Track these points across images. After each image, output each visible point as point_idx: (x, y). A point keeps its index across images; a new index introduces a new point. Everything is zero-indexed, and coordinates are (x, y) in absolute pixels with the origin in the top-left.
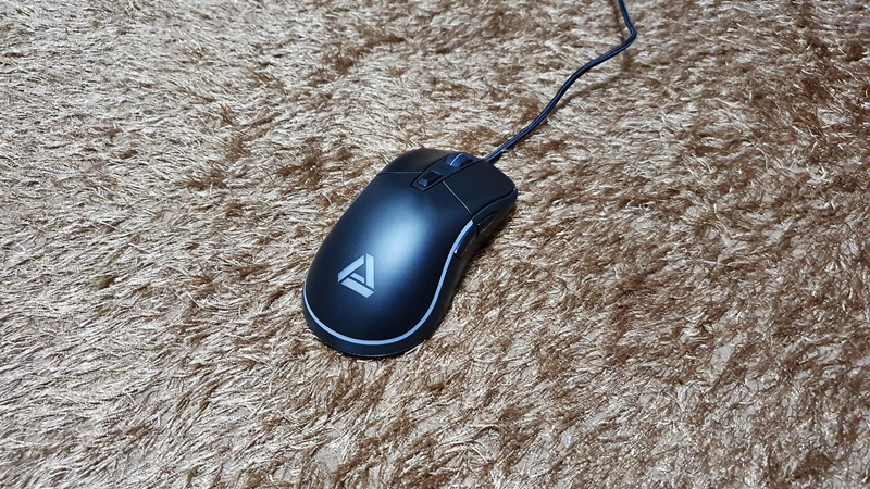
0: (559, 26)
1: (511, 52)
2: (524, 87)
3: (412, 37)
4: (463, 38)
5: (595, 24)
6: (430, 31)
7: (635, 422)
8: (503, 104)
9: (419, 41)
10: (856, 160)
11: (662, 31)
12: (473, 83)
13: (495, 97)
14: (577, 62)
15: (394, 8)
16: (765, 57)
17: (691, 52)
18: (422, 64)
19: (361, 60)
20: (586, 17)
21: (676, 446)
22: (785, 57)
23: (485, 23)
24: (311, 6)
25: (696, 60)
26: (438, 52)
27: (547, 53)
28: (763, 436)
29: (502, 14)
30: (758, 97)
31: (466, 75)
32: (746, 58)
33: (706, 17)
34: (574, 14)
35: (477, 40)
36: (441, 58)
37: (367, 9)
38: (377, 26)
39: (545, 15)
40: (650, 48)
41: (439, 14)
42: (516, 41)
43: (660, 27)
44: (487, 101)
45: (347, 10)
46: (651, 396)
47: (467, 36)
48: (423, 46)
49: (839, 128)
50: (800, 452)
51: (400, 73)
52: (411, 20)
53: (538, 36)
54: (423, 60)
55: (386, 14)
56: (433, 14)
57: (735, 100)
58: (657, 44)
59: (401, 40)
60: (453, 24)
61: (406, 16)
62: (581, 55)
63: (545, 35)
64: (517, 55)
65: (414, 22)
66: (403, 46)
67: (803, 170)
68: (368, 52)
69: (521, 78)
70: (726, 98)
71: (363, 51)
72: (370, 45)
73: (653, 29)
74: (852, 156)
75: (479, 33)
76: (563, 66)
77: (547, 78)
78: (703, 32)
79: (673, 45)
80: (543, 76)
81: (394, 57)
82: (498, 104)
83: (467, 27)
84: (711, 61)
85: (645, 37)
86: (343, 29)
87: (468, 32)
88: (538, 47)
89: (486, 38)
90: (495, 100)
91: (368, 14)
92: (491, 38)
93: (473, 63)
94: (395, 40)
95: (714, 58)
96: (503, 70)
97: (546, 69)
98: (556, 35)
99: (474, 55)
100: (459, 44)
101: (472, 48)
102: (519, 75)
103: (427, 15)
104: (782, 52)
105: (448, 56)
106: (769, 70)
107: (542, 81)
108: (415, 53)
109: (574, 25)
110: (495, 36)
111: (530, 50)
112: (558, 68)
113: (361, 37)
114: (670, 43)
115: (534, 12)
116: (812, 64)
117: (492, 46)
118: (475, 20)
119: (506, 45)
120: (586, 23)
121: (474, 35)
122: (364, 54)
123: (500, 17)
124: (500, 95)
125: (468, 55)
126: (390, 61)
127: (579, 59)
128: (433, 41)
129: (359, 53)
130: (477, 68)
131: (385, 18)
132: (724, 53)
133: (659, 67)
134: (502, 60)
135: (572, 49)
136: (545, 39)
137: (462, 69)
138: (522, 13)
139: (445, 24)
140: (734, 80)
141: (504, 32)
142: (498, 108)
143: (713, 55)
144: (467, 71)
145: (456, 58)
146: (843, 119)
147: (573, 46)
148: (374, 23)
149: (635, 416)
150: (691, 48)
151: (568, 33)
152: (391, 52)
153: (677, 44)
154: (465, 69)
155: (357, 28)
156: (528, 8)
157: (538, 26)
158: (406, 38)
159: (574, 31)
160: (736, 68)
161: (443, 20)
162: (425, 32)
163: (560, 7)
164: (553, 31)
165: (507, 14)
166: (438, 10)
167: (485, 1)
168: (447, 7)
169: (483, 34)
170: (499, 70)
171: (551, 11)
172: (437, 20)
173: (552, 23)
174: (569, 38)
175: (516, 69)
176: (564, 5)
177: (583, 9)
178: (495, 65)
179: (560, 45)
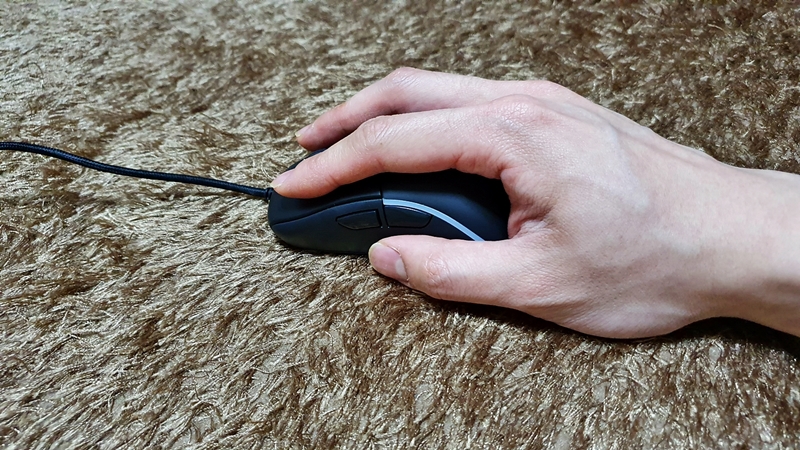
0: (315, 51)
1: (276, 89)
2: (303, 116)
3: (159, 107)
4: (217, 91)
5: (350, 40)
6: (178, 96)
7: (603, 426)
8: (288, 138)
9: (170, 108)
10: (651, 77)
11: (416, 28)
12: (245, 129)
13: (275, 135)
14: (348, 77)
15: (130, 87)
16: (521, 21)
17: (453, 37)
18: (180, 128)
19: (107, 146)
20: (338, 38)
21: (665, 433)
22: (539, 16)
23: (237, 71)
24: (28, 113)
25: (462, 41)
26: (194, 111)
27: (314, 79)
28: (746, 375)
29: (250, 59)
30: (537, 51)
31: (234, 123)
32: (505, 27)
33: (451, 6)
34: (324, 37)
35: (233, 89)
36: (199, 116)
37: (99, 97)
38: (114, 109)
39: (297, 46)
40: (414, 45)
41: (181, 78)
42: (277, 78)
43: (413, 25)
44: (268, 141)
45: (73, 105)
46: (603, 385)
47: (222, 89)
48: (174, 112)
49: (619, 56)
50: (794, 375)
51: (157, 144)
52: (153, 91)
53: (297, 66)
54: (179, 124)
55: (122, 95)
56: (175, 80)
57: (517, 61)
58: (418, 39)
59: (148, 114)
60: (202, 82)
61: (145, 91)
62: (350, 70)
63: (304, 63)
64: (283, 90)
65: (157, 93)
66: (150, 119)
67: (613, 100)
68: (111, 136)
69: (296, 108)
70: (507, 62)
71: (106, 137)
72: (114, 128)
73: (407, 28)
74: (646, 75)
75: (233, 82)
76: (336, 84)
77: (325, 100)
78: (456, 17)
79: (433, 36)
80: (320, 99)
81: (145, 131)
82: (282, 140)
83: (217, 81)
84: (476, 38)
85: (404, 37)
86: (74, 123)
87: (221, 85)
88: (302, 76)
89: (243, 84)
90: (276, 137)
91: (100, 101)
92: (247, 83)
93: (237, 111)
94: (139, 116)
95: (478, 35)
96: (273, 107)
97: (319, 92)
98: (315, 60)
99: (236, 103)
100: (215, 99)
101: (230, 98)
102: (293, 107)
103: (169, 83)
104: (534, 13)
105: (206, 113)
106: (532, 30)
107: (320, 105)
108: (167, 121)
109: (331, 47)
110: (252, 79)
111: (295, 82)
112: (331, 88)
113: (99, 125)
114: (430, 35)
115: (284, 46)
116: (565, 14)
117: (253, 90)
118: (225, 72)
119: (267, 84)
120: (341, 41)
121: (229, 86)
122: (108, 140)
123: (250, 63)
124: (281, 131)
125: (230, 105)
126: (141, 137)
127: (349, 74)
128: (184, 104)
129: (101, 140)
130: (243, 114)
131: (121, 99)
132: (484, 27)
133: (431, 57)
134: (268, 99)
135: (338, 67)
136: (305, 67)
137: (227, 119)
138: (272, 51)
139: (192, 85)
140: (505, 46)
141: (260, 74)
142: (285, 143)
143: (476, 32)
144: (233, 121)
145: (217, 111)
146: (619, 48)
147: (335, 64)
148: (111, 107)
149: (599, 418)
150: (452, 33)
151: (327, 55)
152: (140, 128)
153: (437, 34)
154: (231, 119)
155: (92, 117)
156: (277, 46)
157: (293, 58)
158: (152, 110)
159: (331, 52)
160: (502, 35)
161: (189, 82)
162: (172, 99)
163: (308, 36)
164: (311, 58)
165: (256, 57)
166: (180, 75)
167: (228, 53)
168: (189, 69)
169: (238, 81)
170: (269, 108)
171: (301, 42)
172: (180, 83)
173: (307, 52)
174: (330, 60)
175: (287, 102)
176: (312, 33)
177: (332, 32)
178: (263, 105)
179: (324, 67)
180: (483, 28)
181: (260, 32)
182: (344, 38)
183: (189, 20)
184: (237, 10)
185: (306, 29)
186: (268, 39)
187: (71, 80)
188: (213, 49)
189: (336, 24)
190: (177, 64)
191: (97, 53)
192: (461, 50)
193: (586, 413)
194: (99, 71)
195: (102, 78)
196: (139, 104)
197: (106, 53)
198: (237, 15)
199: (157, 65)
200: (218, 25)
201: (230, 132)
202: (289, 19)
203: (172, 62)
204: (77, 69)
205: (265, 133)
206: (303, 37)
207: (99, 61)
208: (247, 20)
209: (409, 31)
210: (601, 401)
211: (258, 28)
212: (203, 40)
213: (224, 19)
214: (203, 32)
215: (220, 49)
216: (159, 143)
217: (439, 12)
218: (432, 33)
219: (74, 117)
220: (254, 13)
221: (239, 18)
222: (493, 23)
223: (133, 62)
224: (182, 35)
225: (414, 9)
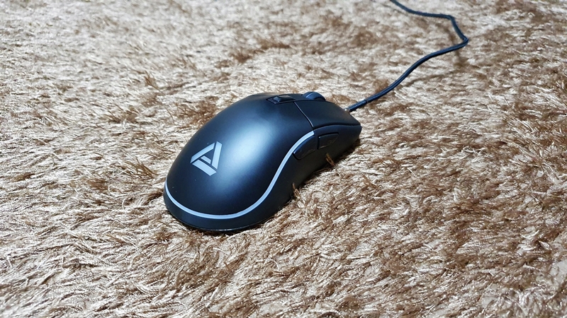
0: (406, 42)
1: (369, 56)
2: (378, 75)
3: (296, 46)
4: (333, 47)
6: (309, 43)
8: (360, 84)
9: (301, 48)
12: (338, 71)
15: (285, 30)
17: (509, 60)
18: (300, 59)
19: (257, 56)
20: (426, 40)
23: (352, 39)
25: (514, 64)
27: (397, 57)
29: (363, 36)
31: (334, 66)
32: (554, 65)
33: (520, 42)
34: (417, 37)
35: (344, 49)
36: (316, 57)
37: (266, 31)
38: (270, 38)
39: (396, 36)
40: (477, 57)
41: (316, 34)
42: (373, 50)
43: (483, 46)
45: (251, 31)
47: (337, 47)
48: (303, 50)
51: (284, 63)
52: (296, 36)
53: (390, 47)
54: (302, 57)
55: (279, 33)
56: (312, 34)
57: (550, 88)
58: (482, 55)
59: (287, 47)
60: (327, 40)
61: (293, 35)
63: (396, 47)
64: (373, 57)
65: (298, 38)
66: (287, 50)
68: (262, 52)
69: (375, 70)
70: (541, 86)
71: (259, 51)
72: (265, 48)
75: (345, 45)
77: (396, 70)
78: (518, 50)
79: (494, 56)
80: (393, 69)
81: (281, 55)
82: (356, 83)
83: (336, 42)
84: (526, 66)
85: (471, 51)
86: (246, 39)
87: (337, 44)
88: (390, 53)
89: (350, 48)
90: (354, 81)
91: (265, 33)
92: (354, 48)
93: (339, 61)
94: (282, 46)
95: (529, 64)
96: (361, 65)
97: (396, 64)
98: (403, 47)
99: (340, 56)
100: (329, 50)
101: (339, 53)
102: (374, 68)
103: (308, 35)
105: (320, 56)
107: (392, 71)
108: (296, 54)
109: (418, 43)
110: (358, 47)
111: (383, 55)
114: (492, 55)
115: (387, 34)
117: (355, 52)
118: (343, 38)
119: (366, 52)
120: (426, 42)
121: (342, 46)
122: (259, 53)
123: (362, 38)
124: (359, 79)
125: (336, 56)
126: (277, 57)
128: (310, 48)
129: (255, 52)
130: (341, 63)
131: (277, 35)
132: (537, 61)
133: (484, 67)
134: (361, 60)
136: (395, 49)
137: (330, 63)
138: (379, 34)
139: (320, 40)
140: (546, 76)
141: (364, 45)
142: (357, 86)
143: (527, 62)
145: (327, 58)
150: (510, 58)
151: (412, 47)
152: (279, 53)
153: (498, 55)
154: (333, 64)
155: (257, 39)
156: (383, 32)
157: (390, 42)
158: (291, 46)
159: (416, 46)
160: (548, 70)
161: (319, 38)
162: (305, 44)
163: (407, 33)
164: (401, 45)
165: (367, 35)
166: (316, 32)
167: (351, 29)
168: (323, 31)
169: (349, 45)
170: (359, 64)
171: (400, 35)
172: (314, 37)
173: (401, 41)
174: (413, 49)
175: (372, 64)
176: (410, 32)
177: (424, 35)
178: (356, 62)
179: (407, 52)
180: (535, 61)
181: (378, 23)
182: (430, 40)
183: (338, 6)
184: (369, 7)
185: (407, 29)
186: (380, 28)
187: (256, 19)
188: (343, 24)
189: (429, 32)
190: (318, 26)
191: (277, 8)
192: (510, 69)
193: (467, 307)
194: (273, 18)
195: (273, 22)
196: (286, 41)
197: (282, 10)
198: (368, 10)
199: (306, 24)
200: (354, 12)
201: (327, 70)
202: (400, 21)
203: (316, 25)
204: (262, 14)
205: (349, 77)
206: (403, 33)
207: (277, 13)
208: (373, 14)
209: (478, 49)
210: (483, 306)
211: (378, 20)
212: (341, 17)
213: (360, 10)
214: (343, 14)
215: (347, 26)
216: (286, 63)
217: (507, 43)
218: (494, 54)
219: (248, 37)
220: (380, 11)
221: (368, 12)
222: (545, 60)
223: (294, 19)
224: (330, 12)
225: (490, 37)
